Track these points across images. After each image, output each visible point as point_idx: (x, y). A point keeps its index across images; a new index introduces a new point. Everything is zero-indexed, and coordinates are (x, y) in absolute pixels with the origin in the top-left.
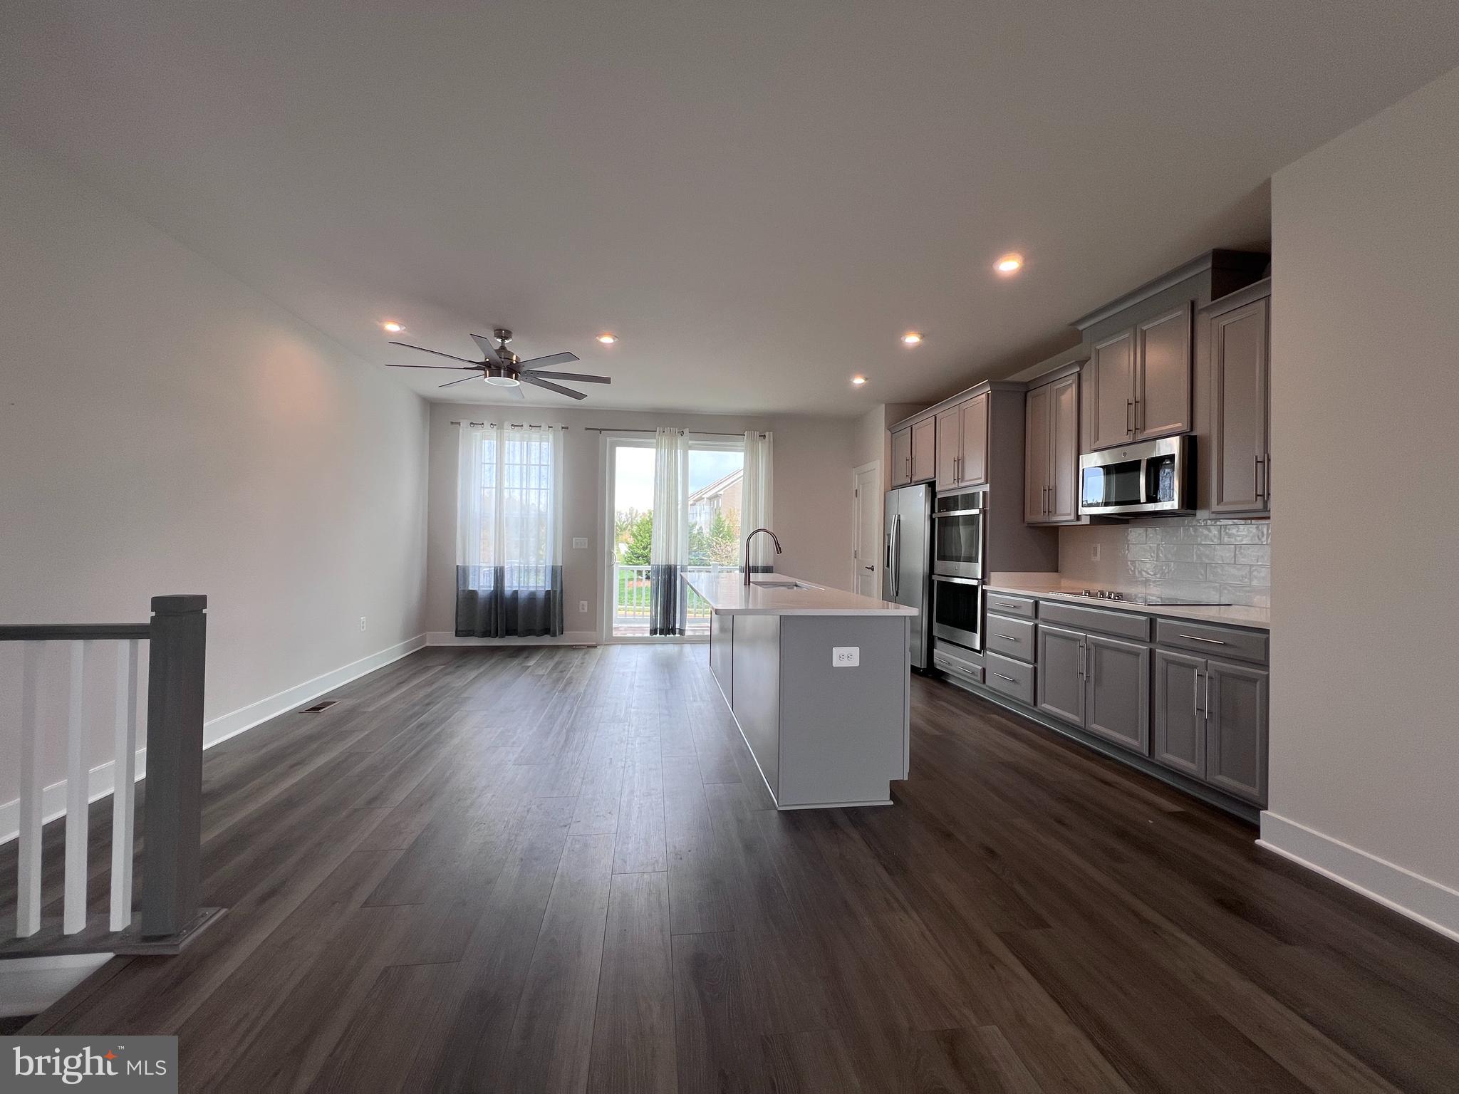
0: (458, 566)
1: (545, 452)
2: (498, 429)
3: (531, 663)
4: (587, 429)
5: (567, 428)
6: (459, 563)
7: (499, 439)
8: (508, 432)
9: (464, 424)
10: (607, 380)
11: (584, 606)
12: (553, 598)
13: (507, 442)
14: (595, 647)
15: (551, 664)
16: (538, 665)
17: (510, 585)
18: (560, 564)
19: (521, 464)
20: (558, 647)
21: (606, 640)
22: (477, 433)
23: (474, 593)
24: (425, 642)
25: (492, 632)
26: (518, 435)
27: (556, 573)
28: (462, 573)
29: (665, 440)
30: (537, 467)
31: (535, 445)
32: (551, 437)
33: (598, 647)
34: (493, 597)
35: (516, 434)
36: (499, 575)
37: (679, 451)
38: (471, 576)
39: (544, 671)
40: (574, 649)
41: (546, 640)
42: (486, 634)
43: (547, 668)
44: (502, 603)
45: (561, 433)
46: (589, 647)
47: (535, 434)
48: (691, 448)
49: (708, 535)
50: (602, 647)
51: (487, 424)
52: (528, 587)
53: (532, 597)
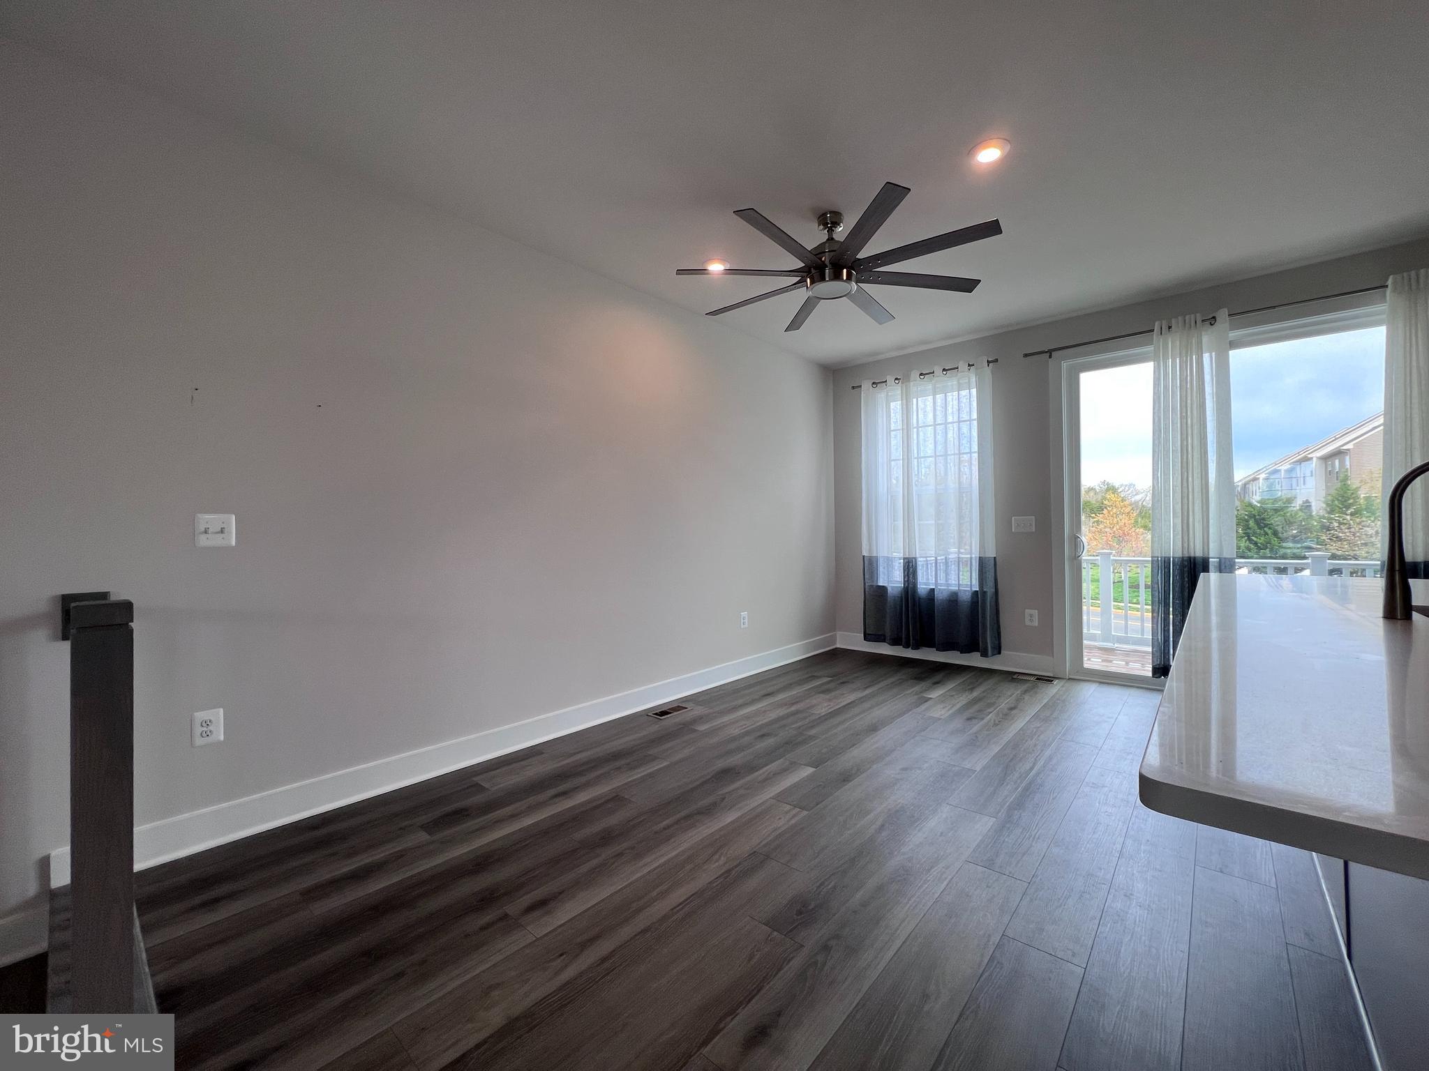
0: (864, 556)
1: (965, 401)
2: (902, 383)
3: (936, 693)
4: (1026, 355)
5: (996, 361)
6: (865, 553)
7: (904, 398)
8: (916, 385)
9: (866, 385)
10: (992, 228)
11: (1032, 617)
12: (982, 603)
13: (915, 400)
14: (1049, 680)
15: (963, 699)
16: (942, 700)
17: (925, 582)
18: (991, 553)
19: (935, 425)
20: (990, 672)
21: (1069, 674)
22: (881, 395)
23: (884, 588)
24: (835, 644)
25: (904, 640)
26: (930, 387)
27: (985, 567)
28: (870, 565)
29: (1173, 342)
30: (956, 425)
31: (952, 397)
32: (973, 379)
33: (1055, 682)
34: (903, 596)
35: (927, 385)
36: (910, 568)
37: (1206, 357)
38: (881, 569)
39: (943, 712)
40: (1013, 680)
41: (975, 660)
42: (895, 642)
43: (954, 705)
44: (914, 605)
45: (988, 371)
46: (1040, 678)
47: (951, 381)
48: (1234, 345)
49: (1322, 513)
50: (1062, 683)
51: (890, 379)
52: (948, 585)
53: (953, 599)
